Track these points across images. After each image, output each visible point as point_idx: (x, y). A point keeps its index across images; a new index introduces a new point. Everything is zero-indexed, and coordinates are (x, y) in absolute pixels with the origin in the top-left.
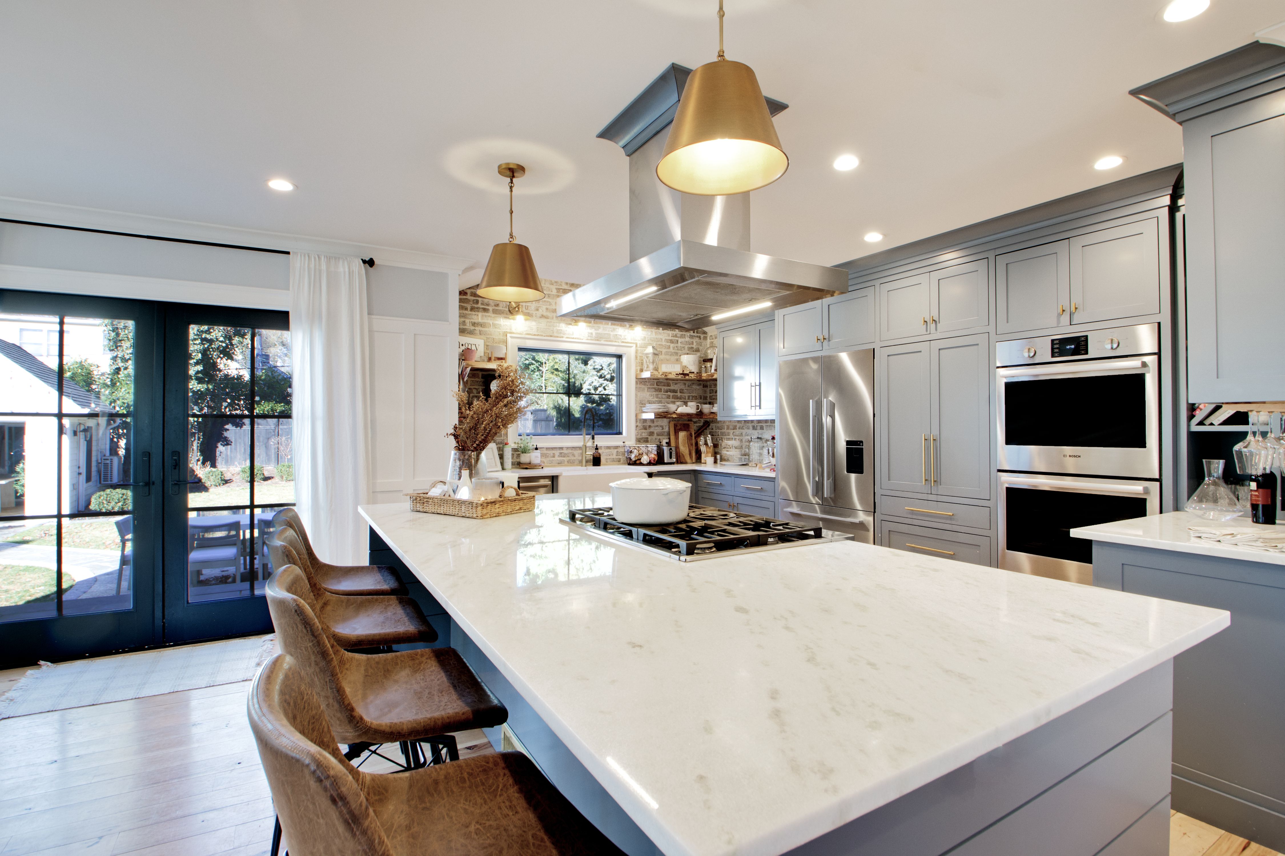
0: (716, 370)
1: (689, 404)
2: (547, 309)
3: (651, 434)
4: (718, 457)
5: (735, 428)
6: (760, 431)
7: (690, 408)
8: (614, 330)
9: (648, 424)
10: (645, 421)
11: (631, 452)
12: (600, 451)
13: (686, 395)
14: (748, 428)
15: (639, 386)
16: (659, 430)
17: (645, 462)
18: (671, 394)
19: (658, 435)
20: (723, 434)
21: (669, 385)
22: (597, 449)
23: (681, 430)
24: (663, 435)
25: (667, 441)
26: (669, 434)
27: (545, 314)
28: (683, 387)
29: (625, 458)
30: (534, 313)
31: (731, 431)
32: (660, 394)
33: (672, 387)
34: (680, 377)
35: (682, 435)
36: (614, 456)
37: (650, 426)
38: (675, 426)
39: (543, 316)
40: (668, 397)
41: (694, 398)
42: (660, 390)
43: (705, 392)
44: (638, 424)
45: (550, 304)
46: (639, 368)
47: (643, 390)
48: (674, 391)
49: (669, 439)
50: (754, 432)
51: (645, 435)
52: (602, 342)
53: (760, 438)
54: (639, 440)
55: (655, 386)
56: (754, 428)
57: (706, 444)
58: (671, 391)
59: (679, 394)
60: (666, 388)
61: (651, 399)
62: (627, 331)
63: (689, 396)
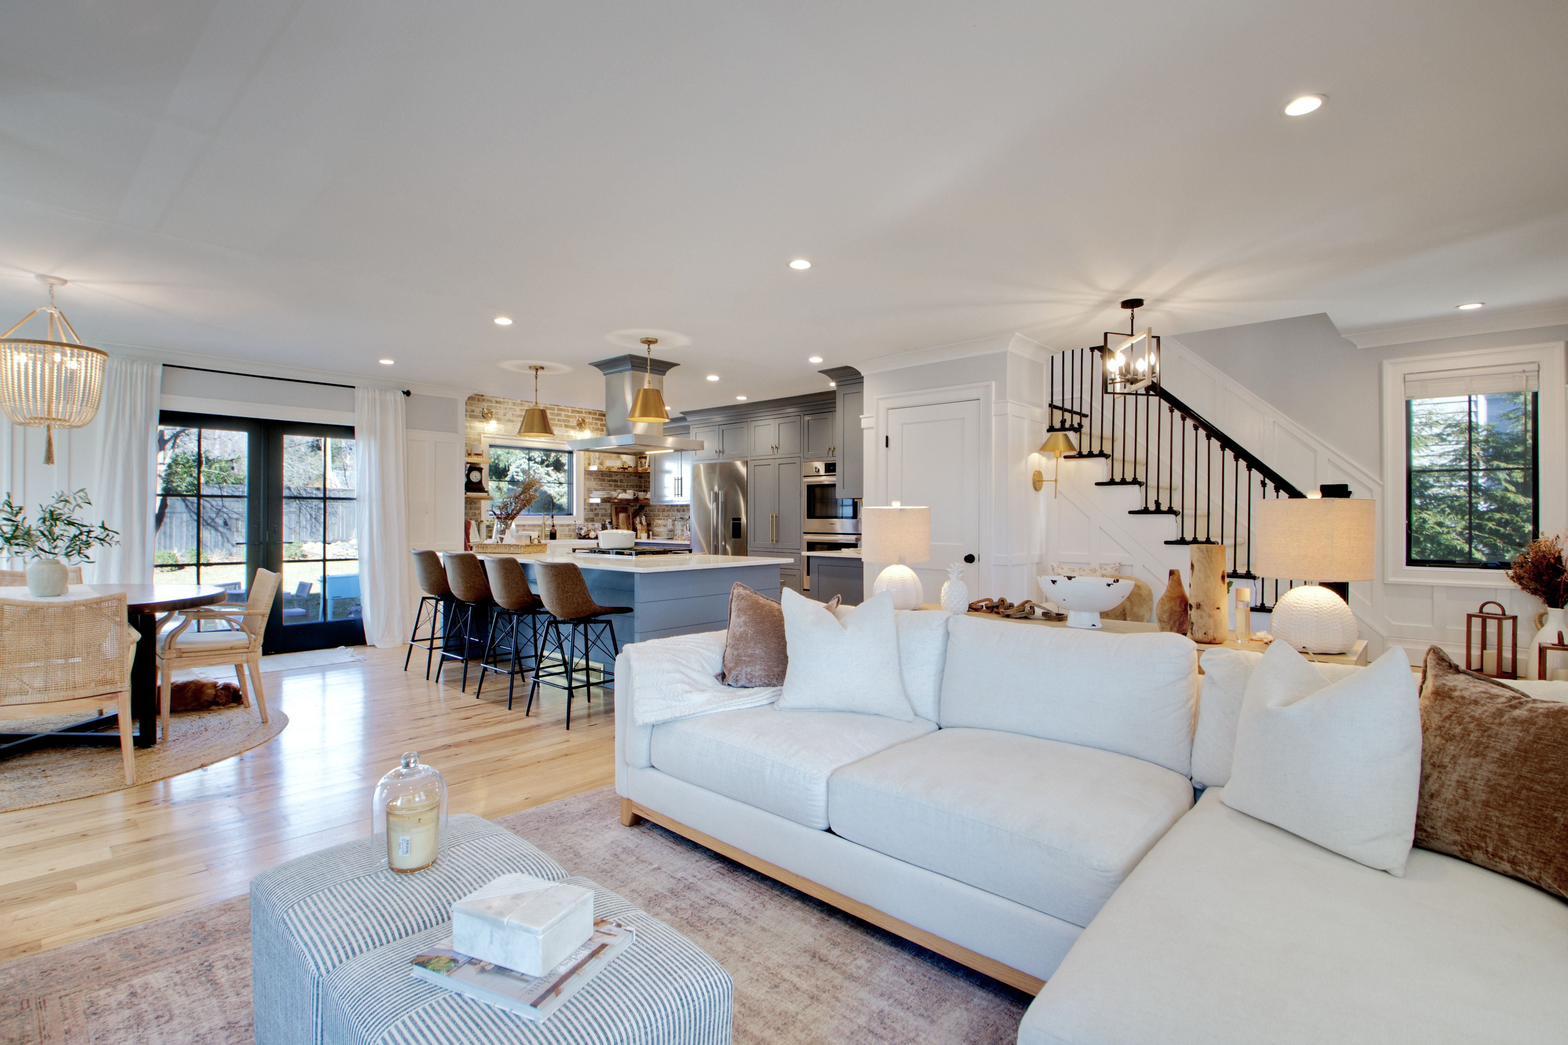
0: (649, 466)
1: (628, 491)
2: (513, 414)
3: (597, 515)
4: (651, 533)
5: (664, 511)
6: (682, 513)
7: (629, 495)
8: (567, 432)
9: (595, 507)
10: (592, 504)
11: (581, 529)
12: (556, 528)
13: (625, 484)
14: (674, 511)
15: (587, 476)
16: (603, 512)
17: (593, 537)
18: (613, 483)
19: (602, 516)
20: (654, 515)
21: (611, 476)
22: (553, 526)
23: (621, 512)
24: (606, 516)
25: (610, 520)
26: (611, 516)
27: (511, 418)
28: (622, 478)
29: (575, 534)
30: (503, 417)
31: (661, 513)
32: (604, 483)
33: (614, 478)
34: (621, 470)
35: (622, 516)
36: (567, 533)
37: (595, 509)
38: (616, 509)
39: (509, 420)
40: (611, 486)
41: (632, 487)
42: (604, 480)
43: (641, 482)
44: (587, 507)
45: (516, 411)
46: (587, 462)
47: (590, 480)
48: (616, 481)
49: (611, 519)
50: (678, 513)
51: (591, 516)
52: (557, 441)
53: (682, 518)
54: (587, 520)
55: (600, 477)
56: (678, 511)
57: (641, 523)
58: (612, 481)
59: (619, 483)
60: (609, 478)
61: (596, 487)
62: (577, 432)
63: (627, 486)
